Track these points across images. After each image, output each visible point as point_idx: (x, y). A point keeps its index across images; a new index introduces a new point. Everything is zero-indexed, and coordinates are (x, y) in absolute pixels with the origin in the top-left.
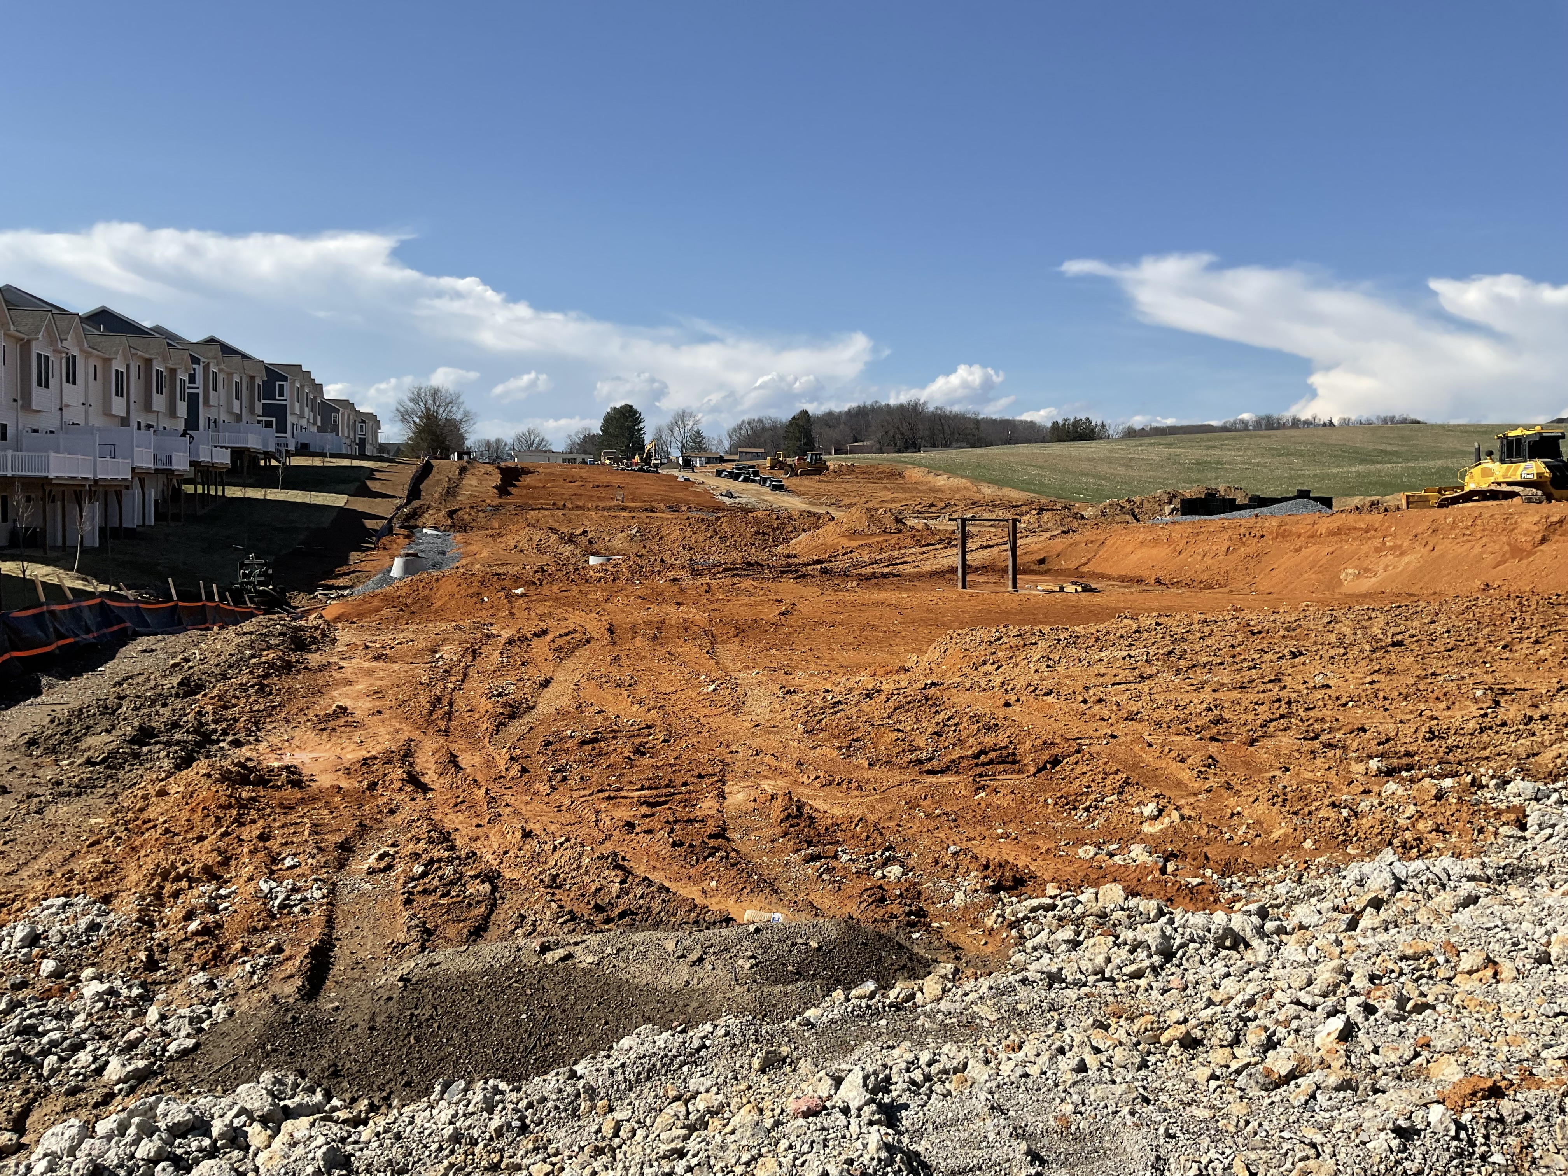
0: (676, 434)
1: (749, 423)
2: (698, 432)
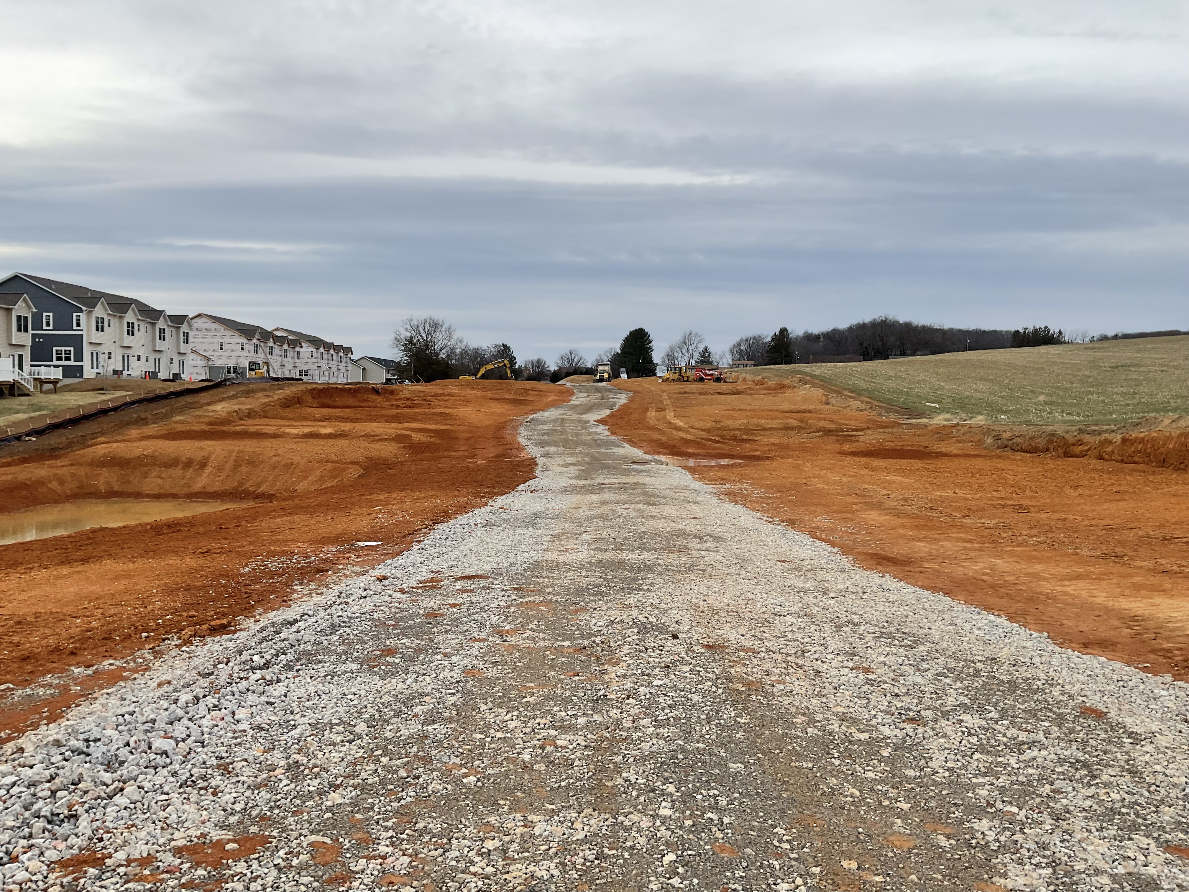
0: (684, 351)
1: (747, 340)
2: (706, 350)
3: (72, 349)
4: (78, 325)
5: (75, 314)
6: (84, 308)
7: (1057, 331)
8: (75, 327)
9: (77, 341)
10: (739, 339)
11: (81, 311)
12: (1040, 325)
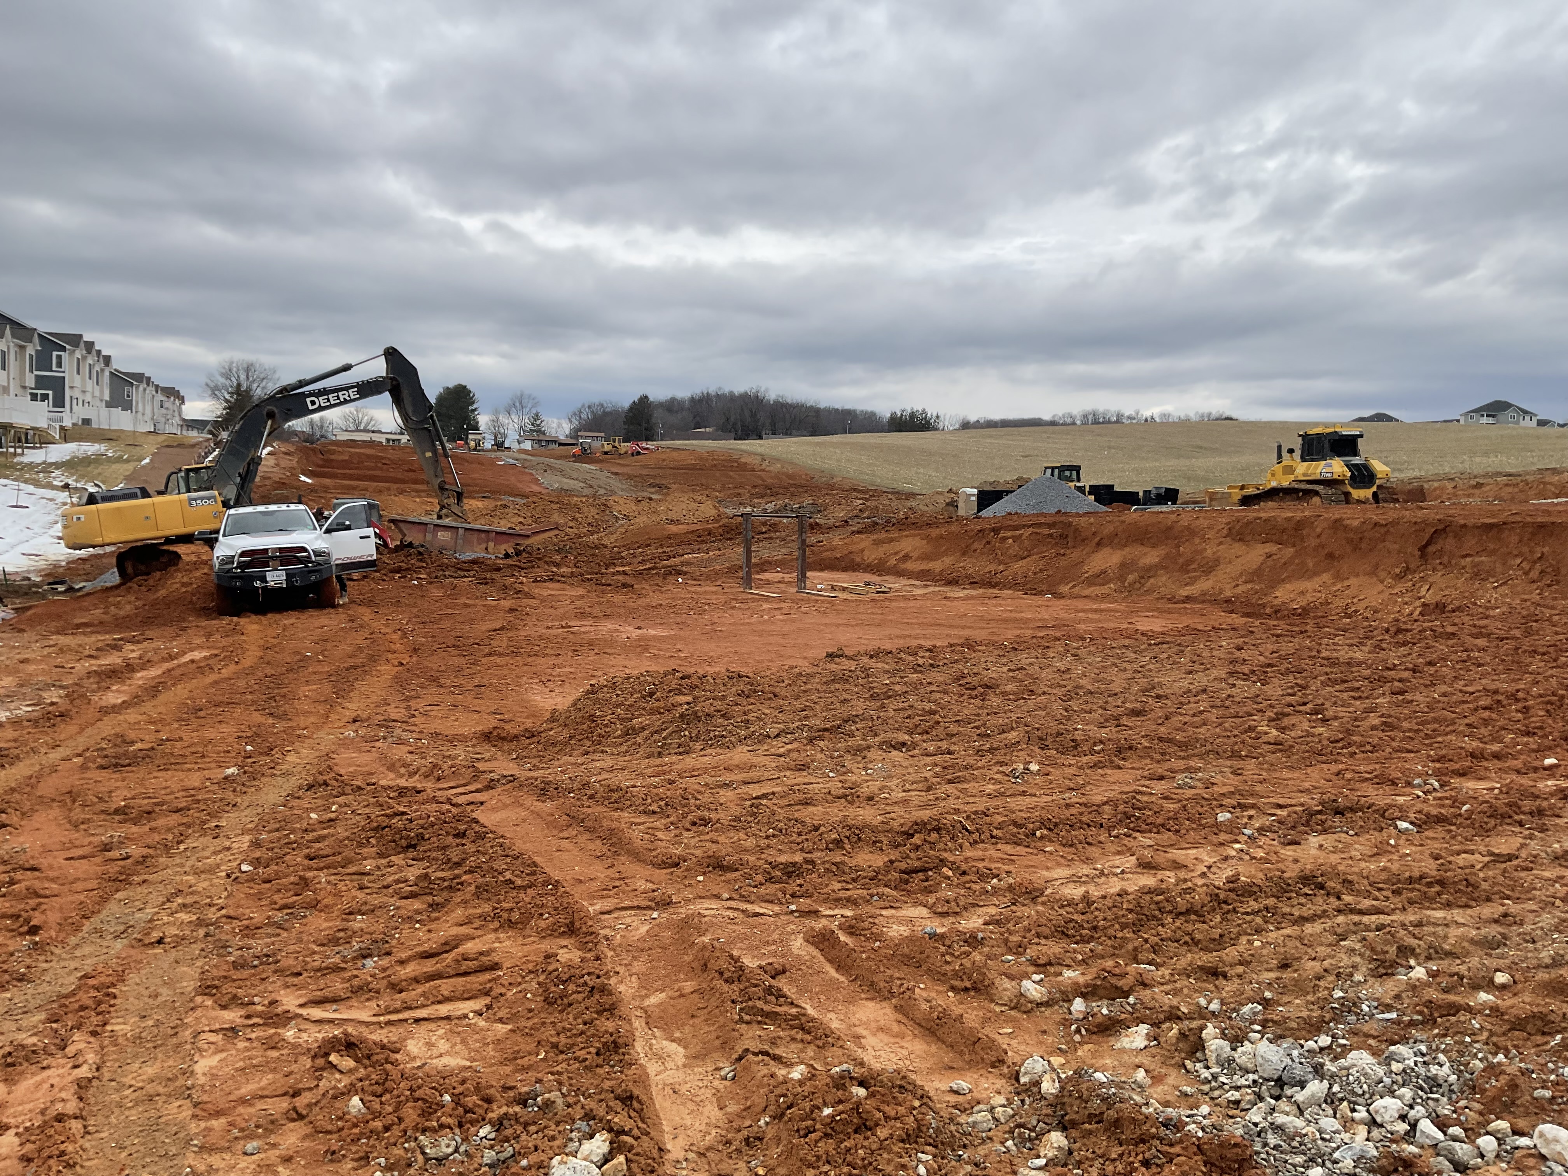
1: (589, 407)
2: (537, 416)
3: (50, 392)
4: (59, 365)
5: (55, 353)
6: (68, 347)
7: (935, 415)
8: (54, 368)
9: (58, 385)
10: (580, 406)
11: (63, 349)
12: (917, 406)
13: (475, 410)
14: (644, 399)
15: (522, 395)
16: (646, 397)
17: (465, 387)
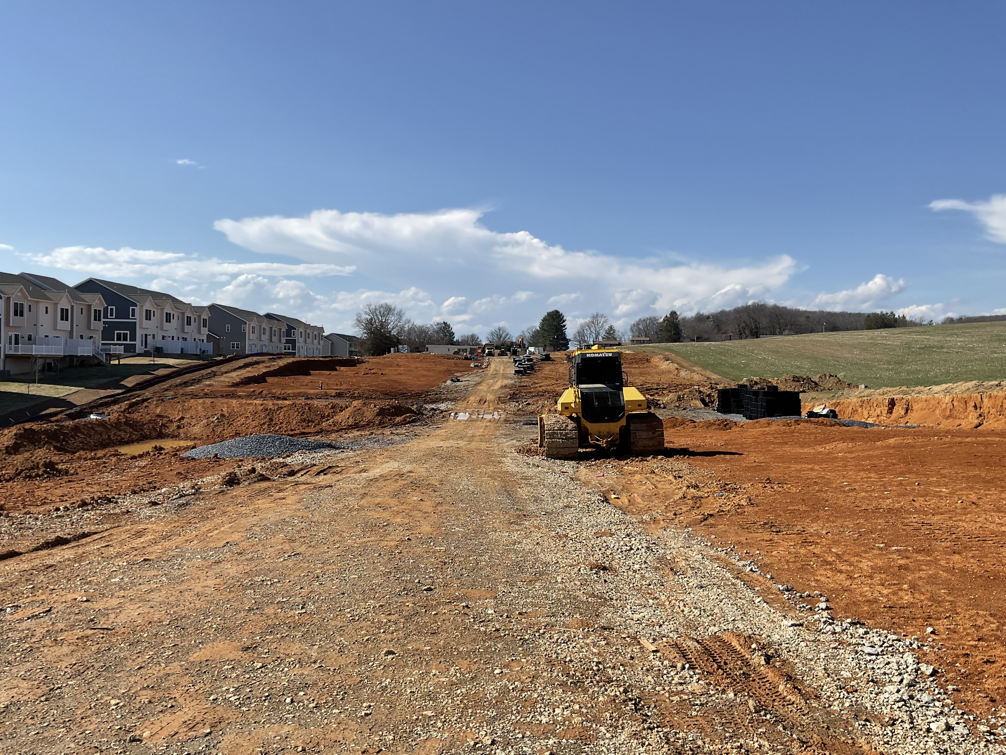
0: (592, 329)
1: (644, 320)
2: (611, 328)
3: (128, 332)
4: (133, 315)
5: (131, 308)
8: (131, 317)
9: (132, 327)
11: (136, 305)
13: (565, 326)
14: (673, 314)
15: (597, 315)
16: (675, 313)
17: (557, 312)
